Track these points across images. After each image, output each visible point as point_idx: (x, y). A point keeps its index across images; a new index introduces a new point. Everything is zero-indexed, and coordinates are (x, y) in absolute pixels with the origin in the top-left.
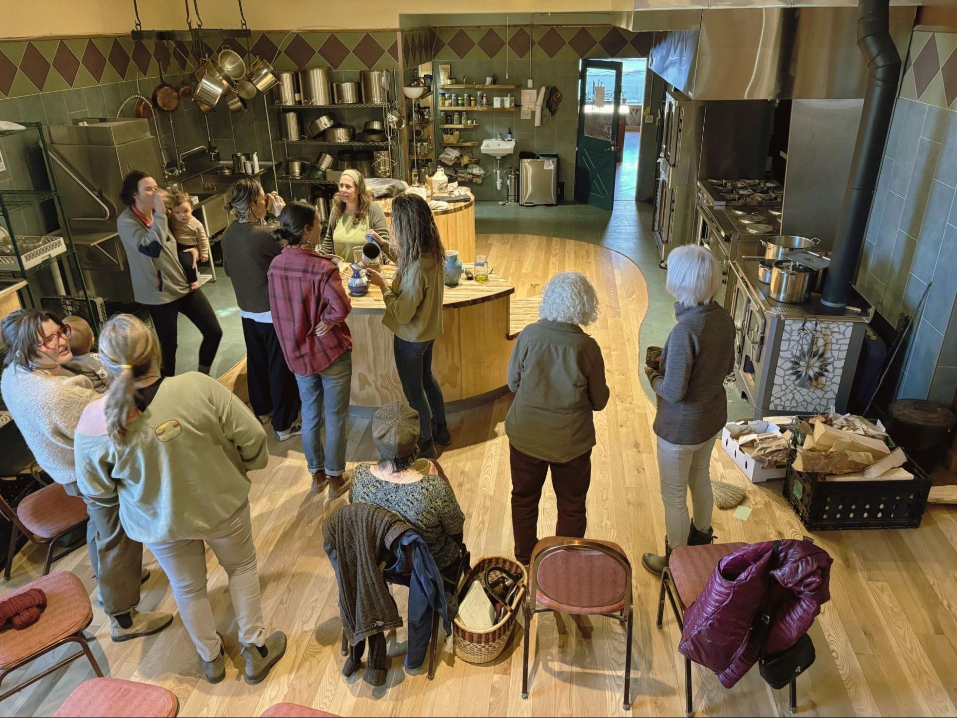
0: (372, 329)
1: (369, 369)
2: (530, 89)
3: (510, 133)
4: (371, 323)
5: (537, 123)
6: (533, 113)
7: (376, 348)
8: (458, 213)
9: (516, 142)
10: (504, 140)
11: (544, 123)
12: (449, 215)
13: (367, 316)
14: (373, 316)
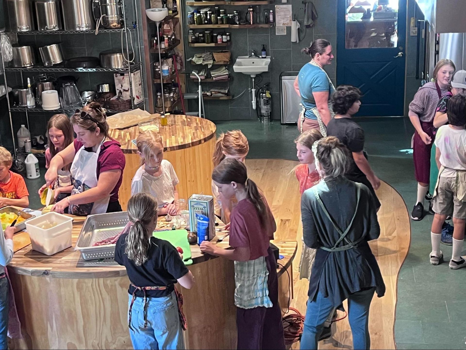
0: (81, 294)
1: (79, 339)
2: (284, 4)
3: (264, 50)
4: (79, 288)
5: (294, 38)
6: (289, 29)
7: (86, 316)
8: (196, 147)
9: (271, 59)
10: (259, 57)
11: (301, 39)
12: (187, 149)
13: (76, 281)
14: (82, 280)
